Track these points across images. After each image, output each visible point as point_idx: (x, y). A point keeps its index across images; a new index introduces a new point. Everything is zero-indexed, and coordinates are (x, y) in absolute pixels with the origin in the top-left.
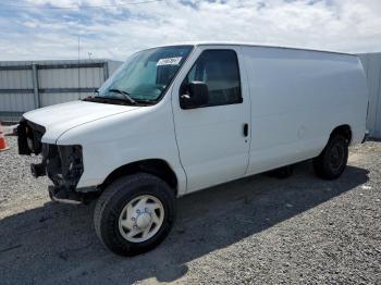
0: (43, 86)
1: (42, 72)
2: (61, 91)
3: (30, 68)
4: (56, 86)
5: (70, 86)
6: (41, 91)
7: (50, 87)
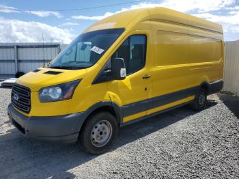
0: (21, 58)
1: (20, 50)
2: (31, 61)
3: (13, 47)
4: (29, 59)
5: (37, 59)
6: (19, 61)
7: (25, 59)
